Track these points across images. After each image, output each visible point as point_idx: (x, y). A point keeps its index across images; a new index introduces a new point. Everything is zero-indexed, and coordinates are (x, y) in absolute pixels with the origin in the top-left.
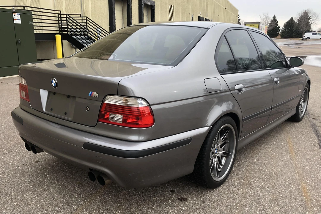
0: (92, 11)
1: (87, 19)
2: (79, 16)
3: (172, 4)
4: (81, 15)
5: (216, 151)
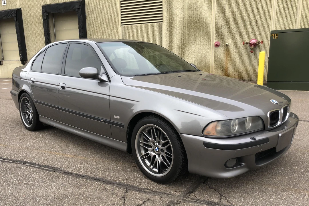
5: (30, 111)
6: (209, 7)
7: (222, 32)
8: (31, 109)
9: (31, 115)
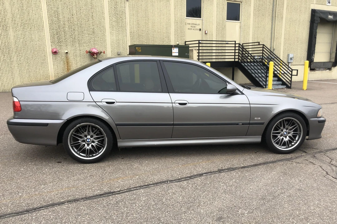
0: (285, 37)
1: (264, 46)
4: (259, 43)
5: (88, 140)
6: (39, 8)
7: (59, 39)
8: (89, 137)
9: (88, 145)
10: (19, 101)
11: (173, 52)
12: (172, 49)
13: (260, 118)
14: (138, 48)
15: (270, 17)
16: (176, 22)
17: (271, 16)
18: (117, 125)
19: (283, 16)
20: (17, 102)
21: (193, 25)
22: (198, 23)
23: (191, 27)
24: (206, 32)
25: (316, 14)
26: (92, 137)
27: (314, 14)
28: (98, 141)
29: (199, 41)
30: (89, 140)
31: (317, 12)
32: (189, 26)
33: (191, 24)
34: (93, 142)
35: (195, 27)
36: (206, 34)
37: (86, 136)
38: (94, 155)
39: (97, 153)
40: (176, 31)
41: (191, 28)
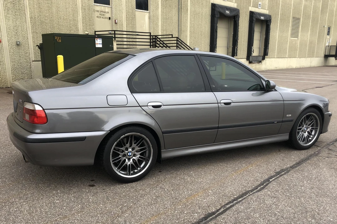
0: (190, 30)
1: (178, 39)
2: (171, 36)
3: (297, 17)
4: (172, 36)
5: (129, 154)
8: (130, 150)
9: (129, 159)
10: (44, 109)
11: (96, 43)
12: (96, 40)
13: (290, 115)
14: (58, 38)
15: (176, 9)
16: (83, 9)
17: (177, 7)
18: (163, 133)
19: (188, 8)
20: (41, 110)
21: (102, 13)
22: (107, 11)
23: (100, 14)
24: (116, 22)
25: (216, 9)
26: (133, 149)
27: (214, 8)
28: (140, 154)
29: (115, 31)
30: (131, 154)
31: (217, 7)
32: (97, 14)
33: (99, 12)
34: (134, 155)
35: (104, 15)
36: (116, 23)
37: (127, 149)
38: (136, 171)
39: (139, 169)
40: (84, 18)
41: (100, 16)
